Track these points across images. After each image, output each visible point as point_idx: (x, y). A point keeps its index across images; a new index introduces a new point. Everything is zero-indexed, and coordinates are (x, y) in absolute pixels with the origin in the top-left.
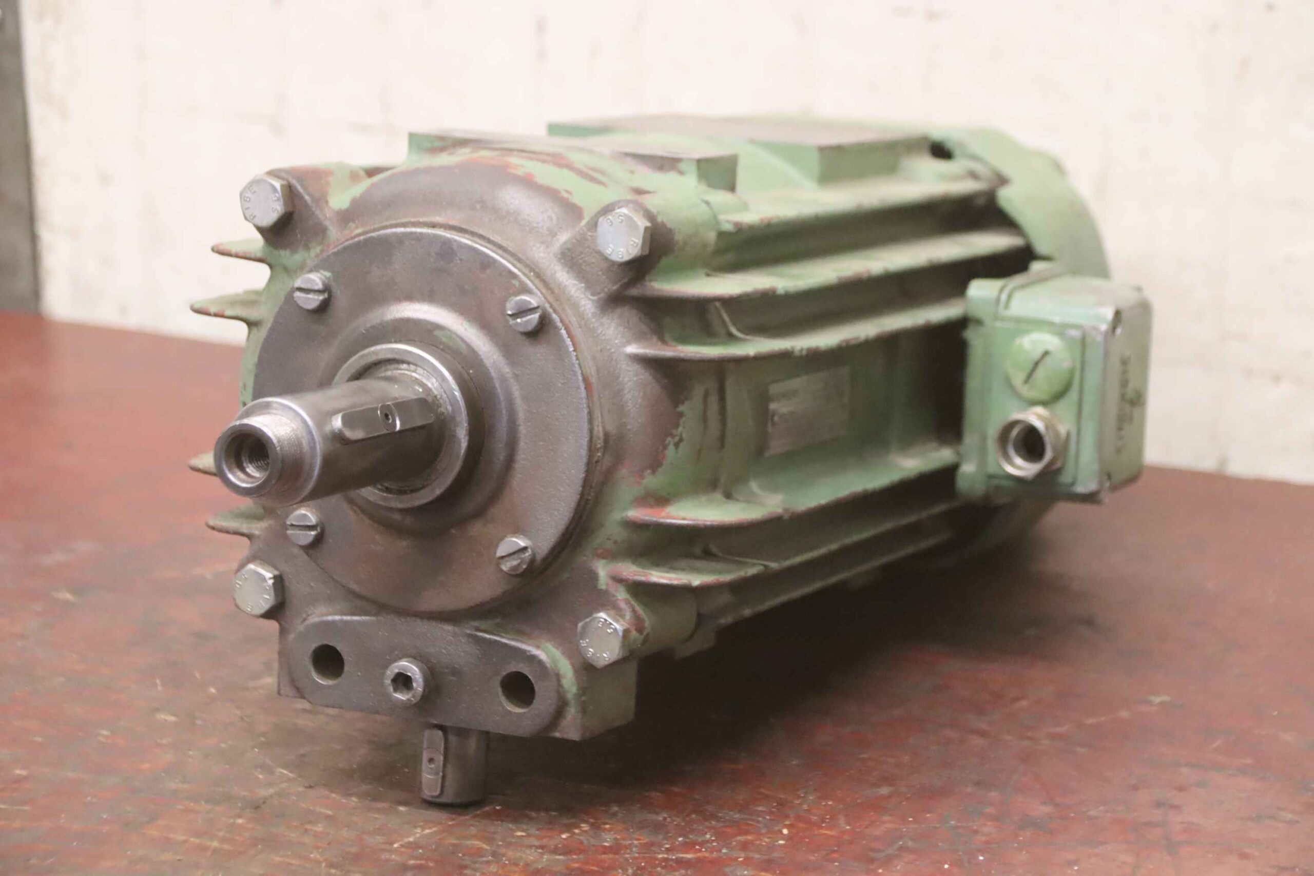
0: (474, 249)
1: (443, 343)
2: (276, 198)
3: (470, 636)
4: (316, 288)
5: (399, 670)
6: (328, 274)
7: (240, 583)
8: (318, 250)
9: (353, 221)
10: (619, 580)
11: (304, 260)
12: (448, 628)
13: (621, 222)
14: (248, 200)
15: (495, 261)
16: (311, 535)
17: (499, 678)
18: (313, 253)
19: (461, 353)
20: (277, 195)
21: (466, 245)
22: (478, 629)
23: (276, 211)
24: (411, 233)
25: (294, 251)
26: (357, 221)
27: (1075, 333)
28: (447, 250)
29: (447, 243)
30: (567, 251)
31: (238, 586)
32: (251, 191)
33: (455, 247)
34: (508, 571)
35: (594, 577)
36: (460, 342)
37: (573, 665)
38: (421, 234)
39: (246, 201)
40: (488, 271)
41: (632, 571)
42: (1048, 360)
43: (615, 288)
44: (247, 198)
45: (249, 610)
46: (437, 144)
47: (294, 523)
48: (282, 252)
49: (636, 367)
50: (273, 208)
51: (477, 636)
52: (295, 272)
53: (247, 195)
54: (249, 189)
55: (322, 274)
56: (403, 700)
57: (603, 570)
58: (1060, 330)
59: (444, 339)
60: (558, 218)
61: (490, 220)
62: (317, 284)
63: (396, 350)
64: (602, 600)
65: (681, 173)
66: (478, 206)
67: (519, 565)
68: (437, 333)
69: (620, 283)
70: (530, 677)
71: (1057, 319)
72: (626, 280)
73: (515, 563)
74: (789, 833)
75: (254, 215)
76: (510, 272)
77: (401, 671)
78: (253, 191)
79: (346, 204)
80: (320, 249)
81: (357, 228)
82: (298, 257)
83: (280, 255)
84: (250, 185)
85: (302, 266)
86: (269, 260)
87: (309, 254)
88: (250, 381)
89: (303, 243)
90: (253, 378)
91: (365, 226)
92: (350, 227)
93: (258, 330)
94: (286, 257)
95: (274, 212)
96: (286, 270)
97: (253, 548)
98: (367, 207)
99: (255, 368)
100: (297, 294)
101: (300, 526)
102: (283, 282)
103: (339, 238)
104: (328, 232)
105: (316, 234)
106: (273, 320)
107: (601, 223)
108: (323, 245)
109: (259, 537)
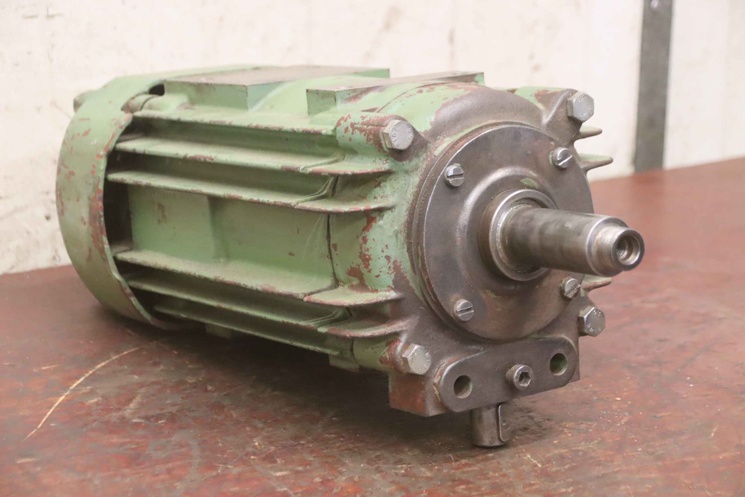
0: (530, 130)
2: (411, 131)
4: (462, 173)
6: (460, 164)
7: (414, 358)
8: (424, 156)
11: (417, 164)
13: (585, 100)
14: (395, 135)
15: (541, 134)
16: (472, 313)
18: (422, 158)
19: (535, 188)
21: (526, 129)
24: (499, 130)
25: (411, 160)
28: (517, 135)
29: (516, 131)
30: (549, 123)
31: (414, 360)
32: (395, 130)
33: (521, 132)
34: (572, 297)
36: (533, 182)
38: (504, 129)
39: (394, 136)
40: (539, 140)
45: (420, 371)
47: (461, 310)
48: (404, 162)
50: (409, 137)
52: (413, 172)
53: (394, 133)
55: (457, 165)
59: (526, 184)
66: (502, 110)
68: (521, 181)
69: (575, 133)
70: (564, 354)
72: (577, 131)
75: (399, 144)
76: (549, 138)
77: (522, 372)
78: (397, 130)
79: (429, 127)
80: (426, 155)
81: (445, 137)
82: (413, 163)
83: (403, 165)
84: (395, 127)
85: (416, 168)
86: (394, 169)
87: (419, 159)
88: (392, 242)
89: (415, 154)
90: (394, 240)
91: (450, 135)
92: (439, 139)
93: (392, 212)
94: (407, 165)
95: (410, 139)
96: (406, 172)
97: (403, 338)
98: (444, 125)
99: (396, 233)
100: (450, 180)
101: (464, 310)
102: (405, 180)
103: (436, 146)
104: (428, 144)
105: (422, 147)
106: (408, 203)
107: (576, 102)
108: (427, 153)
109: (406, 331)
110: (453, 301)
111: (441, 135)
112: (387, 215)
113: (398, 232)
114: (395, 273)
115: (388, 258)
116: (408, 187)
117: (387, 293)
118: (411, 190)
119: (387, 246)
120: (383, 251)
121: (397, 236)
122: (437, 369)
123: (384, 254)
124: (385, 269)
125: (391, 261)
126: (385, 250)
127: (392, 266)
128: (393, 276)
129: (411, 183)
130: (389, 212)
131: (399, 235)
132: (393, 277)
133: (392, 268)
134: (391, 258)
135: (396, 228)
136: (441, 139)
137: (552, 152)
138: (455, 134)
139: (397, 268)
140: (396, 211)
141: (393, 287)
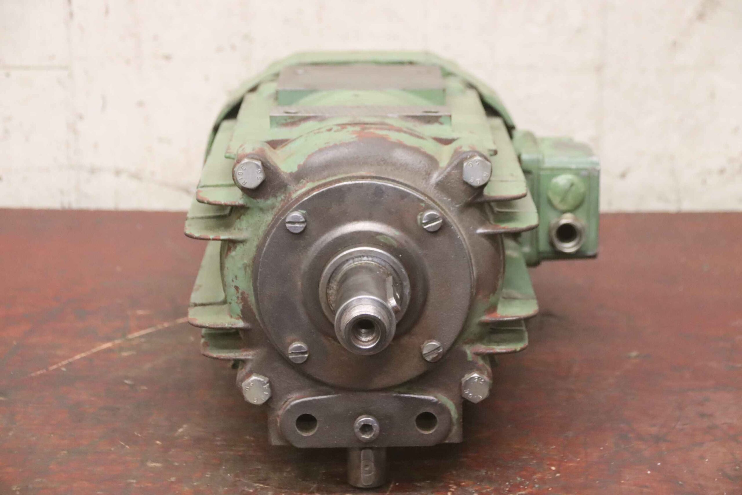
0: (395, 189)
1: (382, 242)
2: (260, 172)
3: (395, 397)
4: (302, 220)
5: (364, 423)
6: (304, 212)
7: (248, 388)
8: (282, 197)
9: (303, 178)
10: (477, 354)
11: (273, 204)
12: (384, 394)
13: (478, 165)
14: (241, 174)
15: (409, 194)
16: (305, 357)
17: (415, 417)
18: (279, 199)
19: (393, 246)
20: (260, 169)
21: (390, 187)
22: (400, 393)
23: (260, 179)
24: (356, 184)
25: (267, 199)
26: (306, 179)
27: (584, 173)
28: (379, 191)
29: (378, 187)
30: (440, 182)
31: (247, 390)
32: (242, 169)
33: (384, 189)
34: (431, 360)
35: (465, 354)
36: (392, 240)
37: (455, 404)
38: (362, 184)
39: (240, 175)
40: (406, 200)
41: (482, 348)
42: (574, 188)
43: (470, 199)
44: (240, 173)
45: (255, 402)
46: (289, 121)
47: (294, 352)
48: (259, 200)
49: (483, 240)
50: (257, 177)
51: (400, 397)
52: (268, 210)
53: (240, 172)
54: (241, 168)
55: (300, 212)
56: (367, 439)
57: (469, 351)
58: (577, 172)
59: (382, 240)
60: (428, 164)
61: (391, 170)
62: (301, 219)
63: (364, 251)
64: (472, 367)
65: (441, 124)
66: (382, 163)
67: (437, 357)
68: (378, 237)
69: (473, 196)
70: (434, 414)
71: (574, 166)
72: (476, 194)
73: (435, 356)
74: (556, 469)
75: (245, 182)
76: (419, 199)
77: (365, 423)
78: (244, 169)
79: (295, 169)
80: (284, 196)
81: (308, 182)
82: (269, 202)
83: (257, 202)
84: (242, 166)
85: (273, 207)
86: (249, 205)
87: (276, 200)
88: (241, 274)
89: (272, 194)
90: (243, 272)
91: (313, 181)
92: (302, 182)
93: (244, 245)
94: (261, 202)
95: (258, 179)
96: (261, 210)
97: (249, 366)
98: (311, 170)
99: (245, 267)
100: (288, 225)
101: (297, 353)
102: (260, 217)
103: (296, 189)
104: (288, 186)
105: (280, 188)
106: (258, 239)
107: (466, 166)
108: (286, 194)
109: (252, 360)
110: (289, 341)
111: (305, 180)
112: (239, 248)
113: (247, 266)
114: (243, 303)
115: (237, 288)
116: (262, 224)
117: (237, 321)
118: (263, 228)
119: (236, 277)
120: (233, 281)
121: (245, 269)
122: (283, 403)
123: (234, 284)
124: (235, 298)
125: (239, 292)
126: (234, 280)
127: (240, 296)
128: (241, 305)
129: (265, 221)
130: (241, 245)
131: (248, 269)
132: (241, 307)
133: (240, 299)
134: (240, 289)
135: (246, 261)
136: (303, 183)
137: (421, 213)
138: (318, 180)
139: (244, 299)
140: (248, 245)
141: (241, 316)
